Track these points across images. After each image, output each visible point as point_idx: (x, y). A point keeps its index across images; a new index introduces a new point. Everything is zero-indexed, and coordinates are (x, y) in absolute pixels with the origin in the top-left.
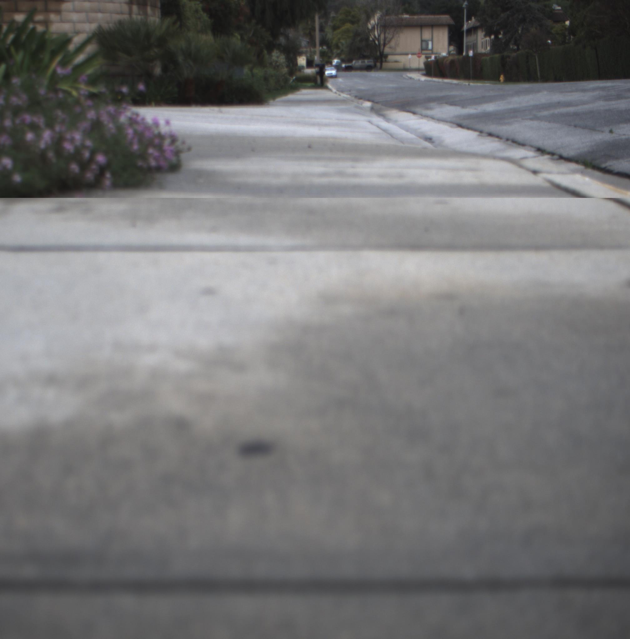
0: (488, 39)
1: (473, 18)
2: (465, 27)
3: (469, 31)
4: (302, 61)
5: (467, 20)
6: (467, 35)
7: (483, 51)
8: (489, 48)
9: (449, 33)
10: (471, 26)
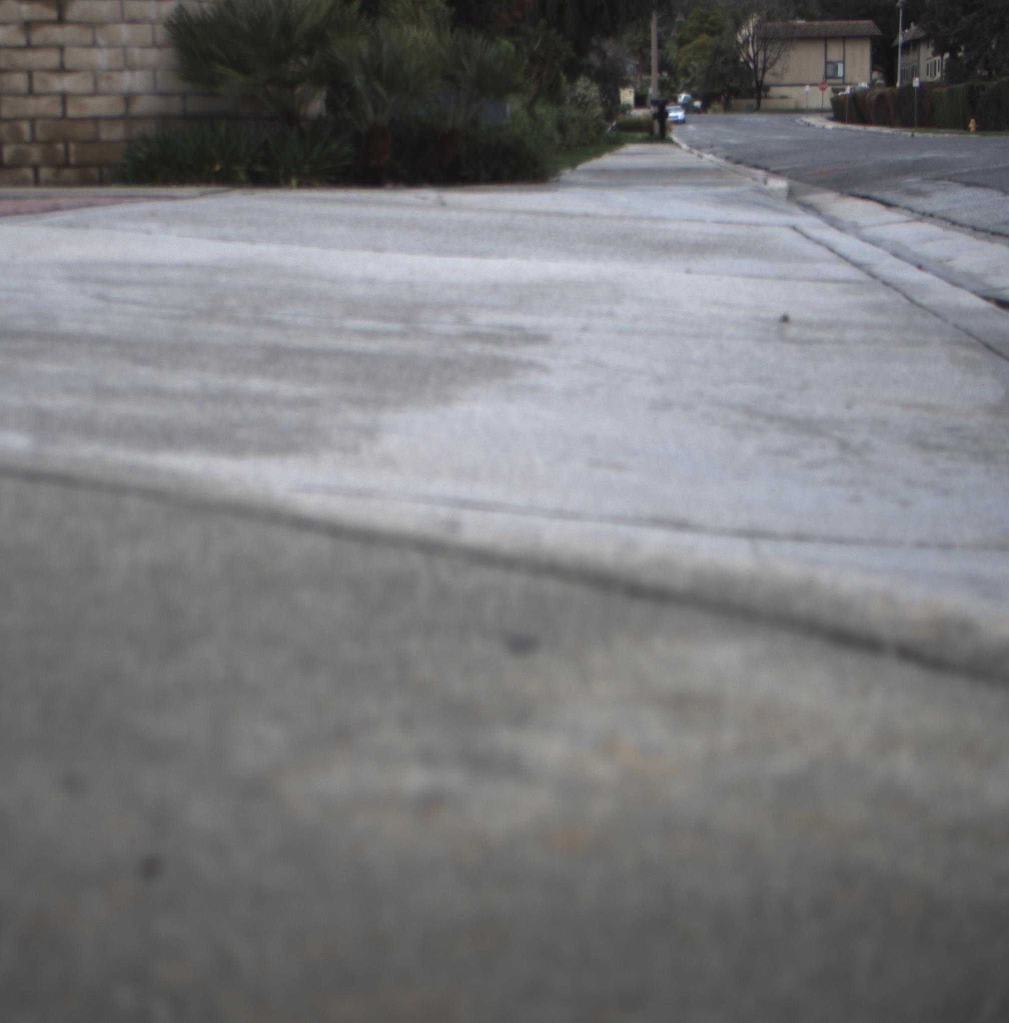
0: (938, 58)
1: (912, 25)
2: (900, 39)
3: (906, 47)
4: (627, 96)
5: (903, 29)
6: (902, 54)
7: (929, 79)
8: (938, 75)
9: (872, 49)
10: (909, 38)
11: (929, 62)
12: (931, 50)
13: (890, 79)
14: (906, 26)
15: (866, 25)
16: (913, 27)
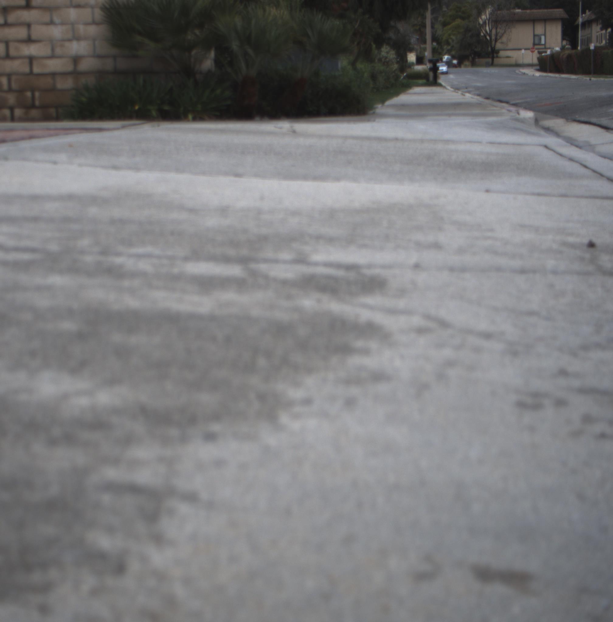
0: (604, 32)
1: (587, 11)
2: (580, 20)
3: (584, 25)
5: (582, 14)
6: (581, 30)
7: (598, 45)
8: (604, 42)
9: (563, 27)
10: (586, 19)
11: (598, 34)
12: (599, 26)
13: (574, 45)
14: (584, 12)
15: (559, 12)
16: (588, 13)
